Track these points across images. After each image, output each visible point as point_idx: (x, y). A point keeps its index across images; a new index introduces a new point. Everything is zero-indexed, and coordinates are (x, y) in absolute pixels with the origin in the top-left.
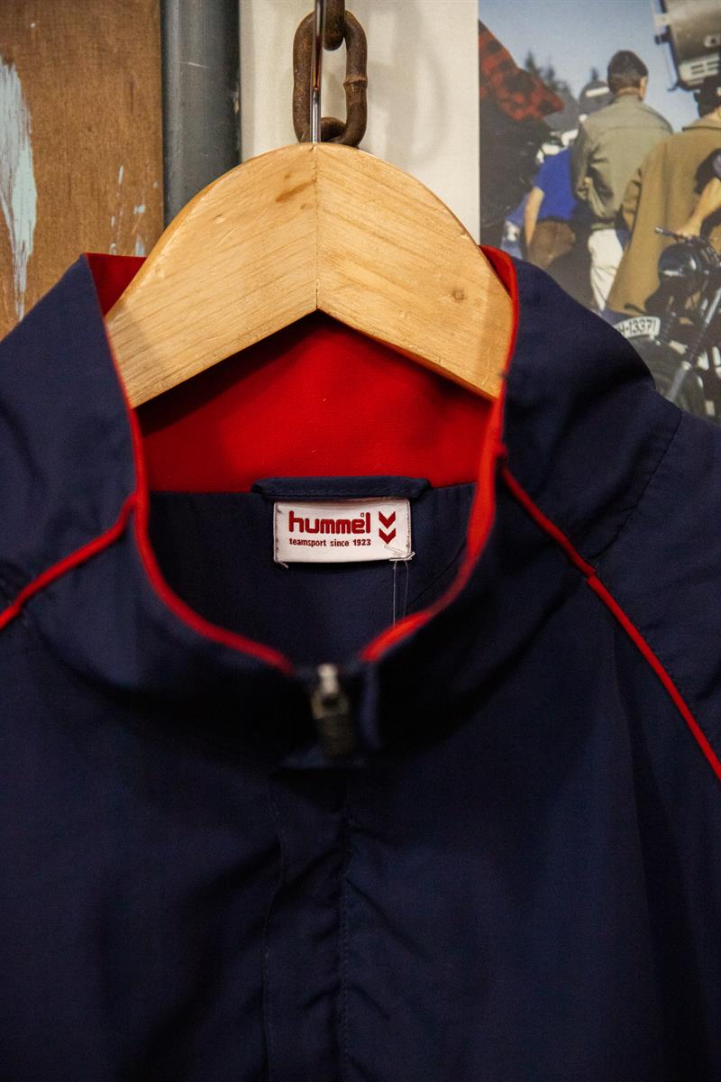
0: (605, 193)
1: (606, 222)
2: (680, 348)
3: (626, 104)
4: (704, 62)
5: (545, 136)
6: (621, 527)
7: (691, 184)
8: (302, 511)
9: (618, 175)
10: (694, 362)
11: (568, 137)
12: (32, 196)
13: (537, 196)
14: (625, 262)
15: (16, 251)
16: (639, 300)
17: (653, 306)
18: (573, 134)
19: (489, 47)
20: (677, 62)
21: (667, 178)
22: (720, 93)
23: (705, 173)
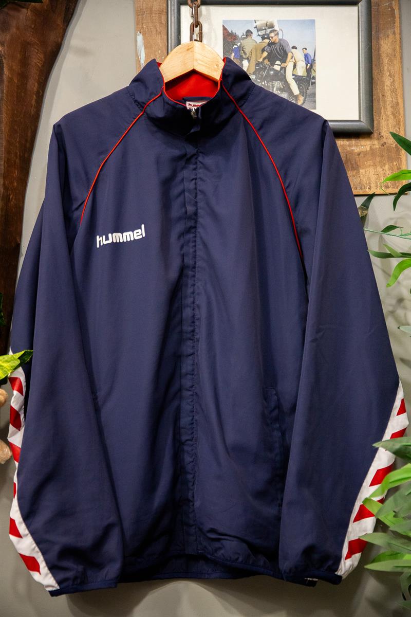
0: (245, 53)
1: (245, 59)
2: (259, 81)
3: (249, 38)
5: (235, 44)
6: (245, 102)
7: (261, 52)
8: (191, 103)
9: (247, 50)
10: (262, 83)
11: (239, 44)
12: (144, 55)
13: (233, 54)
15: (141, 64)
16: (252, 72)
17: (254, 73)
18: (240, 44)
19: (225, 29)
20: (258, 31)
21: (256, 51)
22: (266, 36)
23: (263, 50)
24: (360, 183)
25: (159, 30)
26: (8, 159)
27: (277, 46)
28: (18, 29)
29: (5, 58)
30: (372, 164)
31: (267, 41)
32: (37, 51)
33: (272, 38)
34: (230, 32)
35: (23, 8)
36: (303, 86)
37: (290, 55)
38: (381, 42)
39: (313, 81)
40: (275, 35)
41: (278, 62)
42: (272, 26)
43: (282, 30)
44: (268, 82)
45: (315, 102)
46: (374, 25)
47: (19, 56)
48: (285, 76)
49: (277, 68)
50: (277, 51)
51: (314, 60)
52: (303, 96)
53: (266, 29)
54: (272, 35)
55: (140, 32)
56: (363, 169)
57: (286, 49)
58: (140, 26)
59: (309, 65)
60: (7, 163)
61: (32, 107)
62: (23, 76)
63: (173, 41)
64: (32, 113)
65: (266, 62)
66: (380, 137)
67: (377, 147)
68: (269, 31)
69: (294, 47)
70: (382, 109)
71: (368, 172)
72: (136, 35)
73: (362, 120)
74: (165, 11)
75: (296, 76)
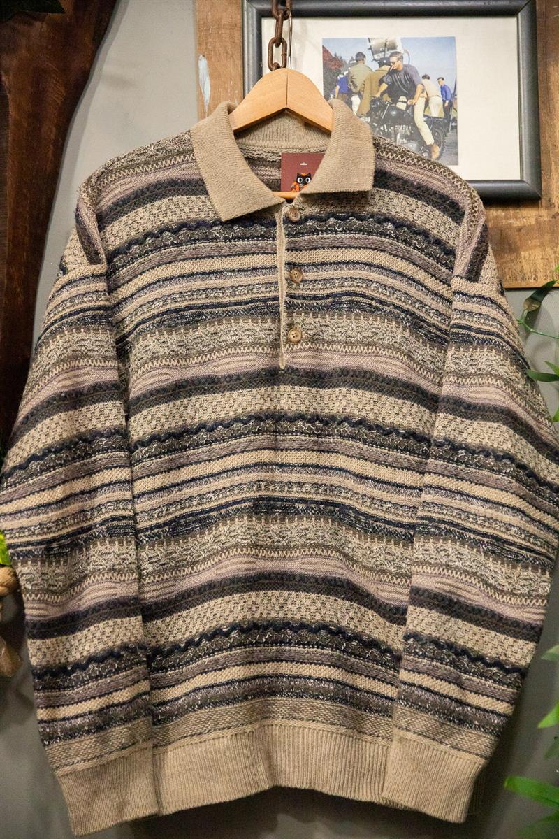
0: (355, 86)
1: (356, 93)
2: (376, 125)
3: (360, 65)
4: (380, 54)
5: (340, 72)
7: (378, 84)
9: (359, 82)
10: (379, 128)
11: (346, 73)
12: (209, 88)
13: (338, 87)
14: (361, 103)
15: (205, 101)
16: (365, 113)
17: (369, 114)
18: (347, 72)
19: (325, 51)
20: (373, 54)
21: (371, 83)
22: (385, 61)
23: (381, 81)
24: (521, 271)
25: (231, 53)
26: (14, 237)
27: (402, 75)
28: (28, 49)
29: (10, 93)
30: (539, 244)
31: (386, 68)
32: (55, 82)
33: (394, 63)
34: (333, 56)
35: (36, 20)
36: (439, 131)
37: (419, 88)
38: (551, 69)
39: (454, 124)
40: (399, 59)
41: (403, 98)
42: (393, 47)
43: (407, 52)
44: (388, 127)
45: (457, 154)
46: (540, 45)
47: (29, 89)
48: (413, 118)
49: (402, 106)
50: (401, 82)
51: (454, 95)
52: (439, 146)
53: (384, 51)
54: (394, 59)
55: (204, 56)
56: (527, 250)
57: (414, 78)
58: (203, 47)
59: (447, 101)
60: (12, 242)
61: (47, 162)
62: (36, 118)
63: (251, 68)
64: (48, 169)
65: (386, 97)
66: (550, 205)
67: (546, 219)
68: (388, 53)
69: (425, 77)
70: (553, 165)
71: (532, 256)
72: (197, 60)
73: (524, 180)
74: (239, 25)
75: (429, 117)
